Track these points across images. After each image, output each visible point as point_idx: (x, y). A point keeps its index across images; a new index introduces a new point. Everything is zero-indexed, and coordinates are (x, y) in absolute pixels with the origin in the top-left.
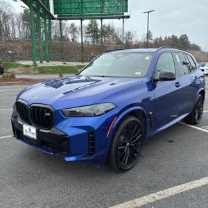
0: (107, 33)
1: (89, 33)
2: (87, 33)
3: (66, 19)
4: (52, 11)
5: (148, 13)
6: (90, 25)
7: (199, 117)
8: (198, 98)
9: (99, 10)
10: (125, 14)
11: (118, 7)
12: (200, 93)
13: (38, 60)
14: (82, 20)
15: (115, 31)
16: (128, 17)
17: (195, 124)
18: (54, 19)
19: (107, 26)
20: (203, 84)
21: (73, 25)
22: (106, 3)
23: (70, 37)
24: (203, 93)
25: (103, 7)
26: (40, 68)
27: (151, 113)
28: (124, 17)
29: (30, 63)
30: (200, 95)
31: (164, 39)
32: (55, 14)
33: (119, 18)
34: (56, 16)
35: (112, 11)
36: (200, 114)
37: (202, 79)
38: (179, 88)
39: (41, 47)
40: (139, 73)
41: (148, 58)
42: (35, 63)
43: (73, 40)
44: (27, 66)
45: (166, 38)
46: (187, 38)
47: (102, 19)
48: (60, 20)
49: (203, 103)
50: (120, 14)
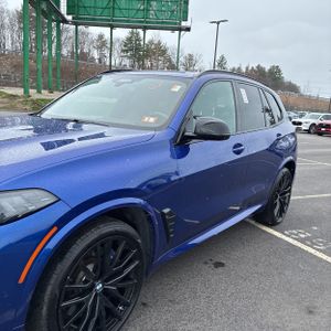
0: (154, 53)
1: (127, 51)
2: (123, 51)
3: (87, 25)
4: (63, 9)
5: (218, 23)
6: (129, 39)
7: (282, 211)
8: (281, 174)
9: (140, 14)
10: (184, 24)
11: (173, 12)
12: (285, 166)
13: (32, 88)
14: (112, 27)
15: (169, 52)
16: (188, 29)
17: (273, 224)
18: (65, 21)
19: (156, 42)
20: (293, 149)
21: (101, 37)
22: (154, 3)
23: (96, 54)
24: (291, 166)
25: (148, 10)
26: (34, 102)
27: (166, 211)
28: (180, 29)
29: (19, 91)
30: (285, 170)
31: (244, 70)
32: (68, 14)
33: (173, 30)
34: (69, 18)
35: (163, 17)
36: (284, 205)
37: (292, 140)
38: (242, 155)
39: (40, 67)
40: (152, 120)
41: (177, 89)
42: (26, 92)
43: (100, 60)
44: (14, 97)
45: (247, 68)
46: (280, 71)
47: (145, 29)
48: (77, 24)
49: (290, 185)
50: (176, 24)
